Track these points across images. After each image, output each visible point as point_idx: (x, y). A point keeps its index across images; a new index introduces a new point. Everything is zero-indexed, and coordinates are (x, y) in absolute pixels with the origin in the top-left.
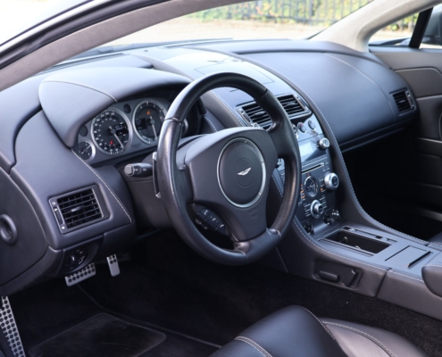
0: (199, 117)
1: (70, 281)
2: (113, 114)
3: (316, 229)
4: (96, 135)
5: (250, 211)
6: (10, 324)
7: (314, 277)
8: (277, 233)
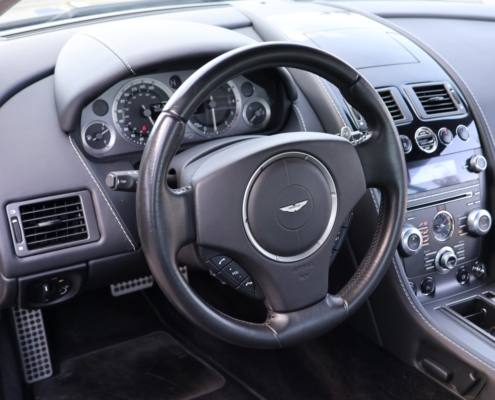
0: (286, 103)
1: (116, 290)
2: (151, 88)
3: (440, 288)
4: (119, 116)
5: (296, 268)
6: (37, 330)
7: (417, 365)
8: (343, 306)
